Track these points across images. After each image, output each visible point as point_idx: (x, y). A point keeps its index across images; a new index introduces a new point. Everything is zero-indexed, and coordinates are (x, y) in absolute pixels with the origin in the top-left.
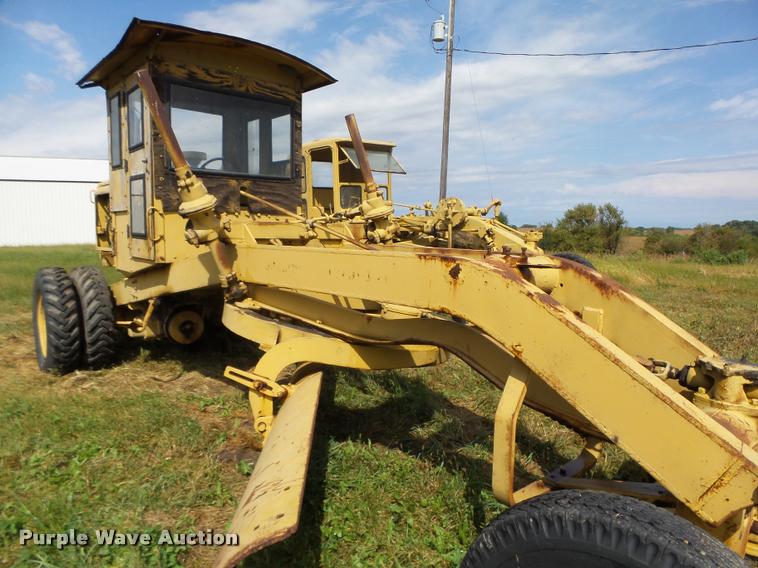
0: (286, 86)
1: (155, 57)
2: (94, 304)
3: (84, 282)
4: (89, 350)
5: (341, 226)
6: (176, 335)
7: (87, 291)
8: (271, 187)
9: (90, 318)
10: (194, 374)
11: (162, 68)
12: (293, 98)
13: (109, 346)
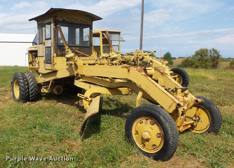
0: (88, 21)
1: (55, 16)
2: (32, 83)
3: (29, 76)
4: (30, 96)
5: (104, 60)
6: (55, 92)
7: (30, 79)
8: (84, 49)
9: (31, 87)
10: (60, 103)
11: (57, 19)
12: (90, 24)
13: (36, 95)
